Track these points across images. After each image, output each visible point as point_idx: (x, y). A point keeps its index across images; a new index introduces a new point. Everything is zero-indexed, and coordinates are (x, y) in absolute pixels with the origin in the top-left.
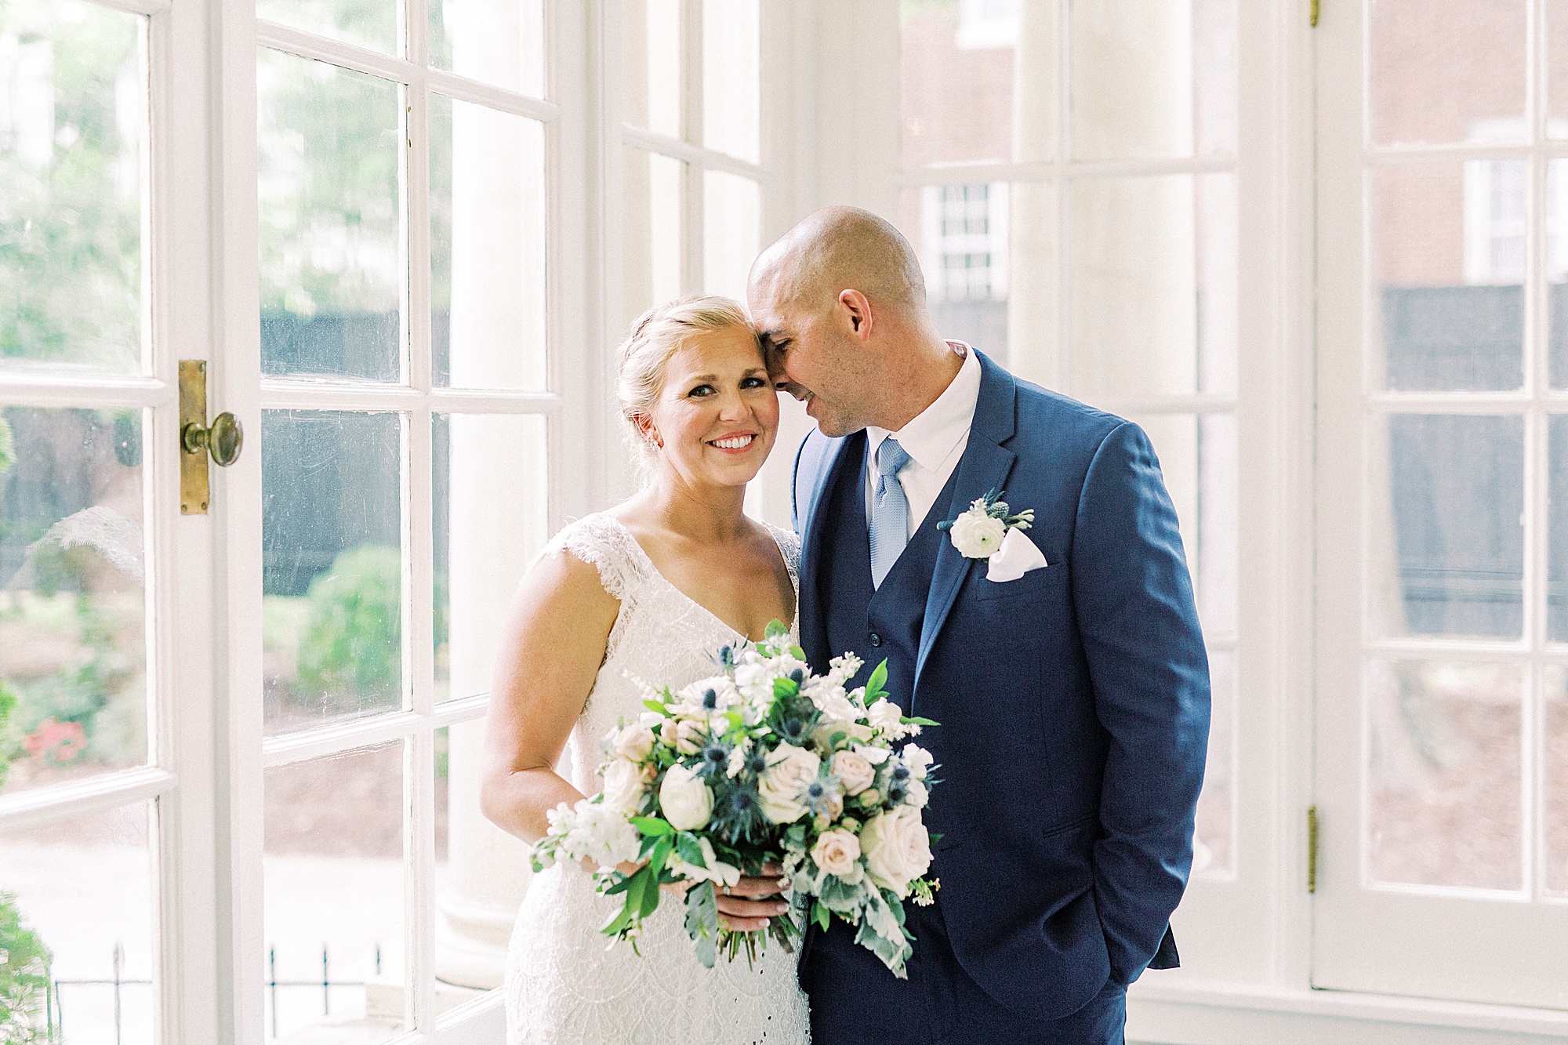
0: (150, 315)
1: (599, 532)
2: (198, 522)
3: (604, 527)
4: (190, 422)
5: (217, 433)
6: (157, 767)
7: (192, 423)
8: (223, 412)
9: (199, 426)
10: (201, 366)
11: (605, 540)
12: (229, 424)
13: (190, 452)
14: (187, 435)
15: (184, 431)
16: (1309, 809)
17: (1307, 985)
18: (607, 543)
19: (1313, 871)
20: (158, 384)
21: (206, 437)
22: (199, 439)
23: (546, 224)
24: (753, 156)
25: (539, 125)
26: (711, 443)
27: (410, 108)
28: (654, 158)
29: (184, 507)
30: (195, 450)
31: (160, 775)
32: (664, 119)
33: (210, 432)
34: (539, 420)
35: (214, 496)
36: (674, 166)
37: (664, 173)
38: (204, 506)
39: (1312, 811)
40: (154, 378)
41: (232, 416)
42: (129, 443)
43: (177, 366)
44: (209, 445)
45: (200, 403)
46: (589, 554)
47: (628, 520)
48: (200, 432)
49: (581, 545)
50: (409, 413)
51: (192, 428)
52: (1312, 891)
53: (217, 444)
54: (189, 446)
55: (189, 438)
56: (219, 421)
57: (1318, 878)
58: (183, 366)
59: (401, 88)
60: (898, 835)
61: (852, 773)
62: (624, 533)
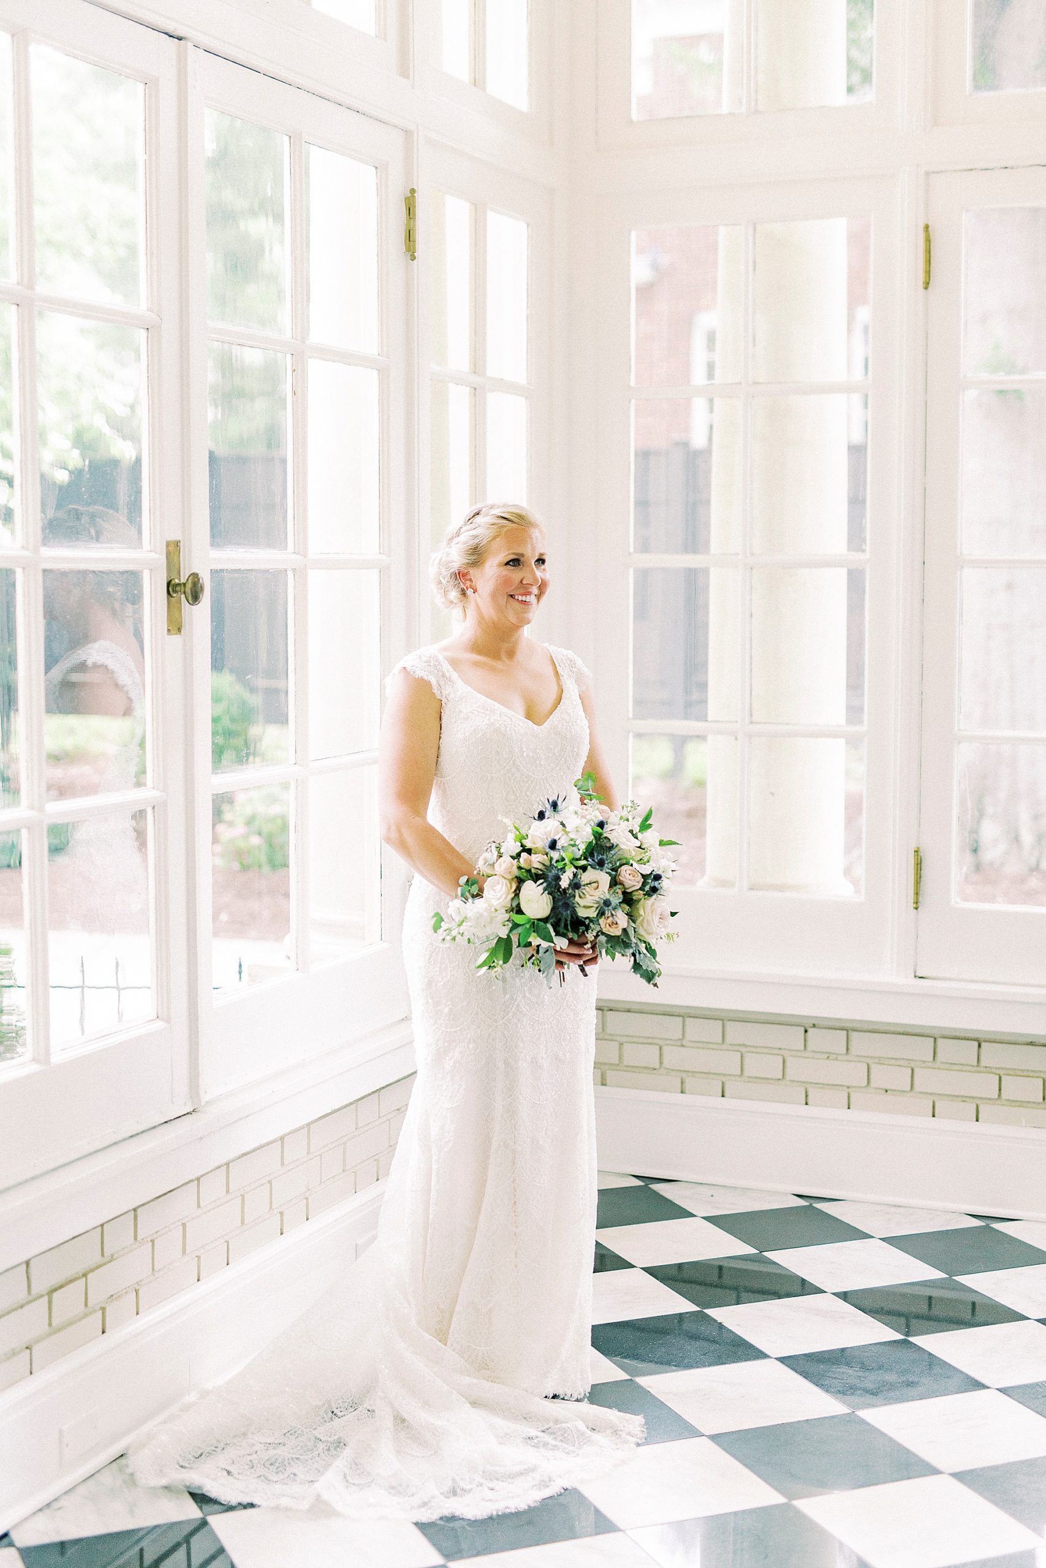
0: (149, 514)
1: (426, 658)
2: (176, 639)
3: (428, 655)
4: (172, 578)
5: (189, 585)
6: (154, 788)
7: (174, 579)
8: (191, 573)
9: (177, 581)
10: (177, 544)
11: (429, 664)
12: (196, 580)
13: (172, 597)
14: (170, 586)
15: (169, 584)
16: (914, 850)
17: (912, 974)
18: (430, 665)
19: (917, 894)
20: (154, 555)
21: (182, 587)
22: (178, 589)
23: (379, 439)
24: (522, 380)
25: (375, 372)
26: (511, 596)
27: (294, 370)
28: (452, 386)
29: (169, 630)
30: (175, 595)
31: (156, 793)
32: (458, 358)
33: (185, 584)
34: (375, 573)
35: (185, 624)
36: (466, 391)
37: (459, 398)
38: (179, 630)
39: (917, 852)
40: (151, 551)
41: (197, 574)
42: (138, 592)
43: (165, 544)
44: (185, 593)
45: (177, 566)
46: (417, 672)
47: (444, 649)
48: (179, 584)
49: (413, 666)
51: (173, 582)
52: (917, 908)
53: (189, 592)
54: (171, 593)
55: (172, 588)
56: (190, 578)
57: (921, 899)
58: (168, 544)
59: (289, 356)
60: (652, 912)
61: (630, 880)
62: (441, 658)
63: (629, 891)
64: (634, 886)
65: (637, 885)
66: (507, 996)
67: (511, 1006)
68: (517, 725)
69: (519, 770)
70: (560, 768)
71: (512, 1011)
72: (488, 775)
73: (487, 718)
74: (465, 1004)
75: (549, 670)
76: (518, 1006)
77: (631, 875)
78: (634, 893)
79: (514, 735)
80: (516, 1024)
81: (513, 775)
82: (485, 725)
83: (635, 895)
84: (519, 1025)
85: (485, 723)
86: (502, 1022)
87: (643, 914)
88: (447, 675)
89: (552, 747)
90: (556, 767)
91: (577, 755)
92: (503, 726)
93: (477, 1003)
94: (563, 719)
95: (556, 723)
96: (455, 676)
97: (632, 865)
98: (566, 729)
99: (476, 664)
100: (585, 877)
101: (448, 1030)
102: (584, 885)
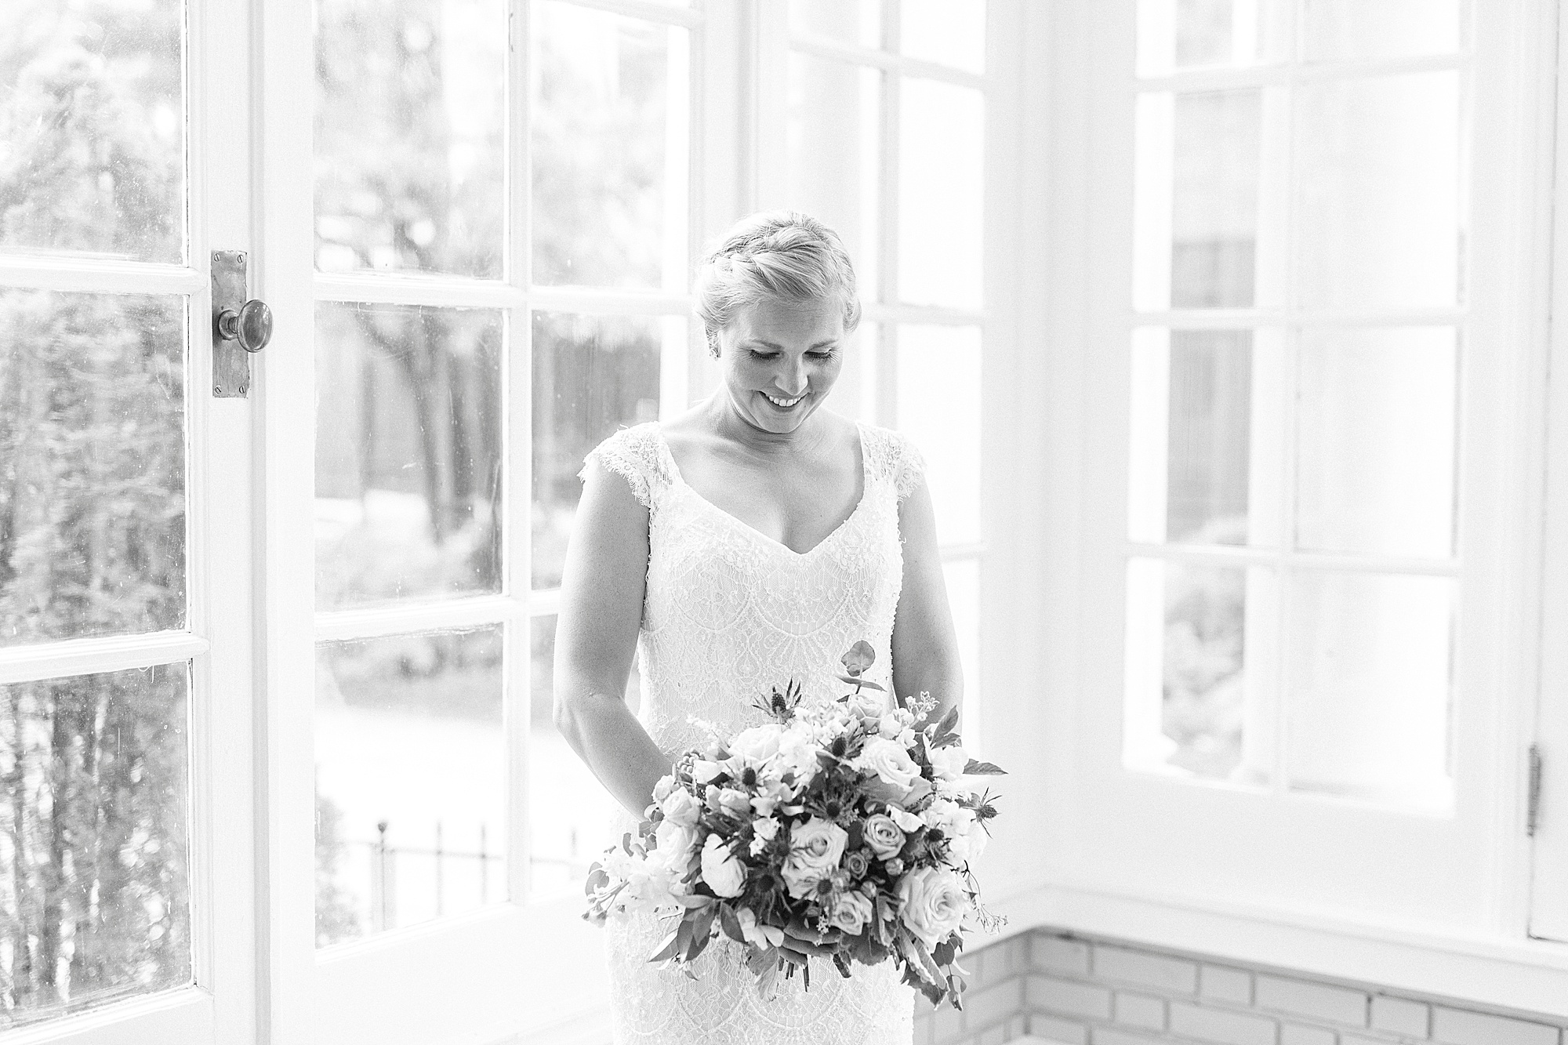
2: (235, 405)
4: (225, 310)
5: (244, 320)
6: (190, 632)
7: (228, 311)
8: (250, 299)
9: (229, 314)
10: (239, 258)
12: (255, 310)
13: (225, 338)
14: (220, 322)
15: (217, 319)
16: (1530, 747)
17: (1524, 933)
19: (1533, 813)
20: (191, 273)
22: (232, 326)
27: (512, 15)
29: (216, 390)
30: (228, 336)
31: (194, 640)
33: (237, 319)
35: (253, 381)
38: (242, 390)
39: (1533, 751)
40: (188, 267)
41: (259, 303)
43: (210, 256)
44: (237, 332)
45: (238, 292)
48: (232, 320)
50: (509, 309)
51: (223, 316)
52: (1531, 834)
53: (244, 330)
54: (223, 332)
55: (221, 325)
56: (247, 308)
57: (1538, 821)
58: (216, 257)
60: (924, 895)
61: (880, 842)
62: (661, 443)
63: (881, 858)
64: (887, 852)
65: (892, 851)
66: (727, 989)
67: (732, 1006)
68: (757, 552)
69: (759, 625)
70: (837, 624)
71: (735, 1012)
72: (708, 631)
73: (707, 540)
74: (660, 994)
75: (848, 463)
76: (745, 1005)
77: (885, 833)
78: (888, 864)
79: (749, 568)
80: (742, 1034)
81: (749, 632)
82: (701, 552)
83: (889, 867)
84: (746, 1036)
85: (701, 548)
86: (715, 1030)
87: (907, 899)
88: (663, 469)
89: (822, 587)
90: (829, 621)
91: (869, 600)
92: (731, 553)
93: (677, 996)
94: (846, 543)
95: (833, 549)
96: (673, 470)
97: (889, 814)
98: (850, 559)
99: (719, 451)
100: (801, 835)
101: (639, 1033)
102: (794, 850)
